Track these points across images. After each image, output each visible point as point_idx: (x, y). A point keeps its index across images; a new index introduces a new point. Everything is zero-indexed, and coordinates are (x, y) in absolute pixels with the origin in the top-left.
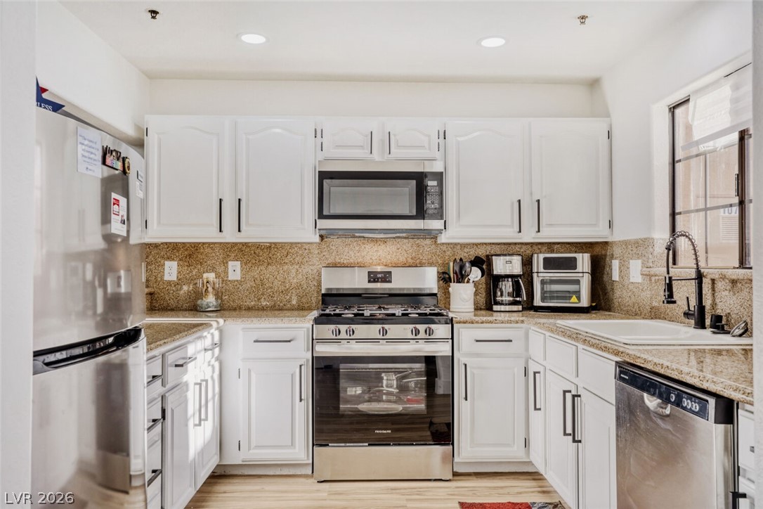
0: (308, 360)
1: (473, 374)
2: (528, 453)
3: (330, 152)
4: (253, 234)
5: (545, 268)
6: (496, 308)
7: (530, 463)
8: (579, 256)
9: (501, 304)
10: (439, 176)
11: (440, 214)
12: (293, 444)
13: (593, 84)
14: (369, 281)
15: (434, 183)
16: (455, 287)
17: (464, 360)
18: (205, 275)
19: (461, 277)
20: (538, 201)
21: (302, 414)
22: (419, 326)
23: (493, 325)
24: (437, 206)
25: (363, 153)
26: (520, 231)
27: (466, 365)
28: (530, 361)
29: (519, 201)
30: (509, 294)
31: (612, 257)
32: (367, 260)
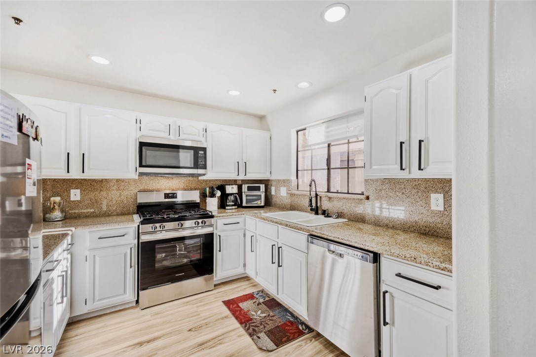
0: (135, 244)
1: (223, 240)
2: (245, 269)
5: (247, 190)
6: (227, 208)
8: (261, 185)
9: (229, 206)
10: (204, 149)
11: (205, 167)
12: (125, 292)
13: (262, 118)
14: (165, 198)
15: (202, 152)
16: (209, 200)
17: (219, 234)
18: (52, 199)
19: (213, 195)
20: (245, 163)
22: (198, 220)
23: (232, 217)
24: (204, 163)
25: (166, 135)
26: (238, 175)
27: (220, 236)
28: (246, 231)
29: (238, 162)
30: (233, 202)
31: (271, 185)
32: (163, 187)
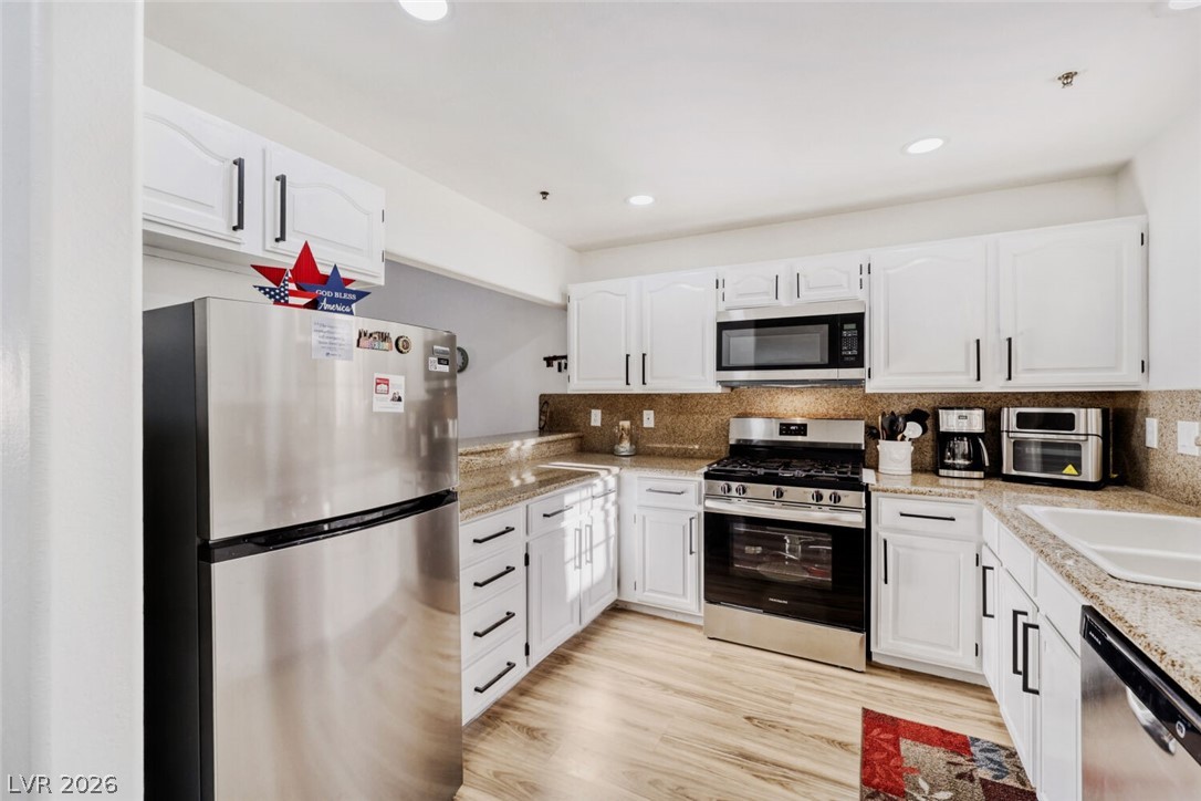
0: (699, 514)
1: (897, 555)
2: (980, 664)
3: (731, 300)
4: (656, 385)
5: (1018, 426)
6: (943, 472)
7: (983, 676)
8: (1080, 414)
9: (953, 467)
10: (858, 319)
11: (858, 362)
12: (684, 594)
13: (1118, 173)
14: (781, 434)
15: (853, 326)
16: (884, 446)
17: (883, 535)
18: (621, 423)
19: (893, 434)
20: (1010, 340)
21: (694, 565)
22: (823, 491)
23: (926, 497)
24: (855, 352)
25: (769, 300)
26: (979, 379)
27: (885, 542)
28: (984, 548)
29: (978, 341)
30: (964, 456)
31: (1146, 414)
32: (781, 410)
